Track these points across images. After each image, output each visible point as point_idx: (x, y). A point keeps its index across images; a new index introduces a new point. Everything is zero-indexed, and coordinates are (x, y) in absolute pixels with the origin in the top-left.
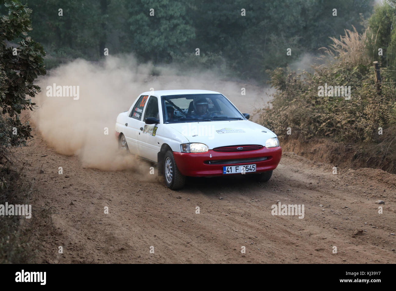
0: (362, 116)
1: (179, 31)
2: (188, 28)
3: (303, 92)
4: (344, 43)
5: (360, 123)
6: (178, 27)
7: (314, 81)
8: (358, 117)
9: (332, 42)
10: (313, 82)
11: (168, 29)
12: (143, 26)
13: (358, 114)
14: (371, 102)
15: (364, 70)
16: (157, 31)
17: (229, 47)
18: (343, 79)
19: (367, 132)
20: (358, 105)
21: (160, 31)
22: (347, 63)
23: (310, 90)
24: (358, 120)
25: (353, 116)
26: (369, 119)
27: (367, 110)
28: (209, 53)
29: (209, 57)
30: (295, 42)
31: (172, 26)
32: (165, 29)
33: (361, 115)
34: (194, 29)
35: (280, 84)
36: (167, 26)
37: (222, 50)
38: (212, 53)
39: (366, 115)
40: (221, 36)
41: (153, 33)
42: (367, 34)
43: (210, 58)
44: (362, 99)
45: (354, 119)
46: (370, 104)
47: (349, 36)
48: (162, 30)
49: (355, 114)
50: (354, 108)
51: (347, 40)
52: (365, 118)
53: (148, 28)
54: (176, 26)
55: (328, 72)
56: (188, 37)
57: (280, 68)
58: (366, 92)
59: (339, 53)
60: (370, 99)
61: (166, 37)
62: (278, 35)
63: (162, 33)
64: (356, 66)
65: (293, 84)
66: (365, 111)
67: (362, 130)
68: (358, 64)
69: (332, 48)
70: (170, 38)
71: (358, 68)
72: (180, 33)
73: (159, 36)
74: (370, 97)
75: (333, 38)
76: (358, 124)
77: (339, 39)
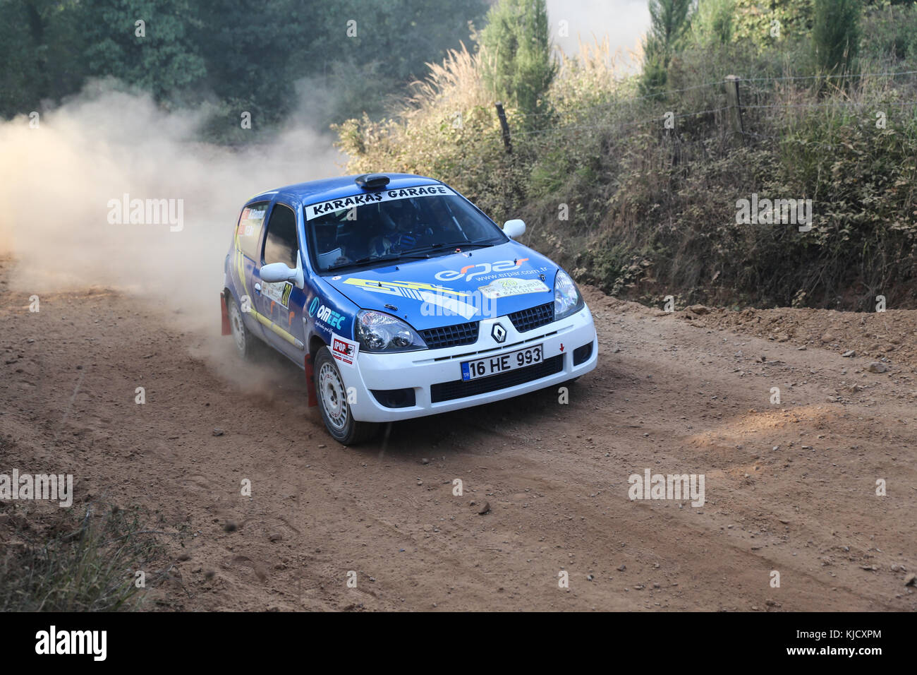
0: (486, 190)
1: (176, 66)
2: (192, 58)
3: (394, 156)
4: (449, 70)
5: (485, 201)
6: (174, 58)
7: (409, 137)
8: (480, 192)
9: (432, 71)
10: (407, 140)
11: (157, 64)
12: (113, 60)
13: (480, 187)
14: (498, 166)
15: (482, 114)
16: (138, 67)
17: (265, 86)
18: (453, 131)
19: (497, 214)
20: (480, 172)
21: (143, 68)
22: (457, 104)
23: (405, 153)
24: (482, 195)
25: (474, 190)
26: (498, 193)
27: (495, 179)
28: (233, 99)
29: (234, 106)
30: (373, 71)
31: (164, 58)
32: (153, 64)
33: (486, 187)
34: (202, 60)
35: (355, 146)
36: (155, 58)
37: (255, 92)
38: (237, 100)
39: (492, 187)
40: (249, 68)
41: (132, 72)
42: (483, 57)
43: (235, 108)
44: (485, 161)
45: (475, 195)
46: (497, 170)
47: (455, 60)
48: (147, 65)
49: (476, 187)
50: (474, 177)
51: (453, 66)
52: (492, 192)
53: (121, 64)
54: (170, 57)
55: (429, 121)
56: (193, 75)
57: (353, 120)
58: (488, 150)
59: (442, 89)
60: (496, 161)
61: (155, 78)
62: (344, 60)
63: (148, 72)
64: (470, 108)
65: (376, 145)
66: (490, 181)
67: (488, 211)
68: (473, 104)
69: (431, 81)
70: (162, 77)
71: (474, 111)
72: (179, 68)
73: (143, 76)
74: (497, 159)
75: (431, 64)
76: (482, 202)
77: (442, 66)
